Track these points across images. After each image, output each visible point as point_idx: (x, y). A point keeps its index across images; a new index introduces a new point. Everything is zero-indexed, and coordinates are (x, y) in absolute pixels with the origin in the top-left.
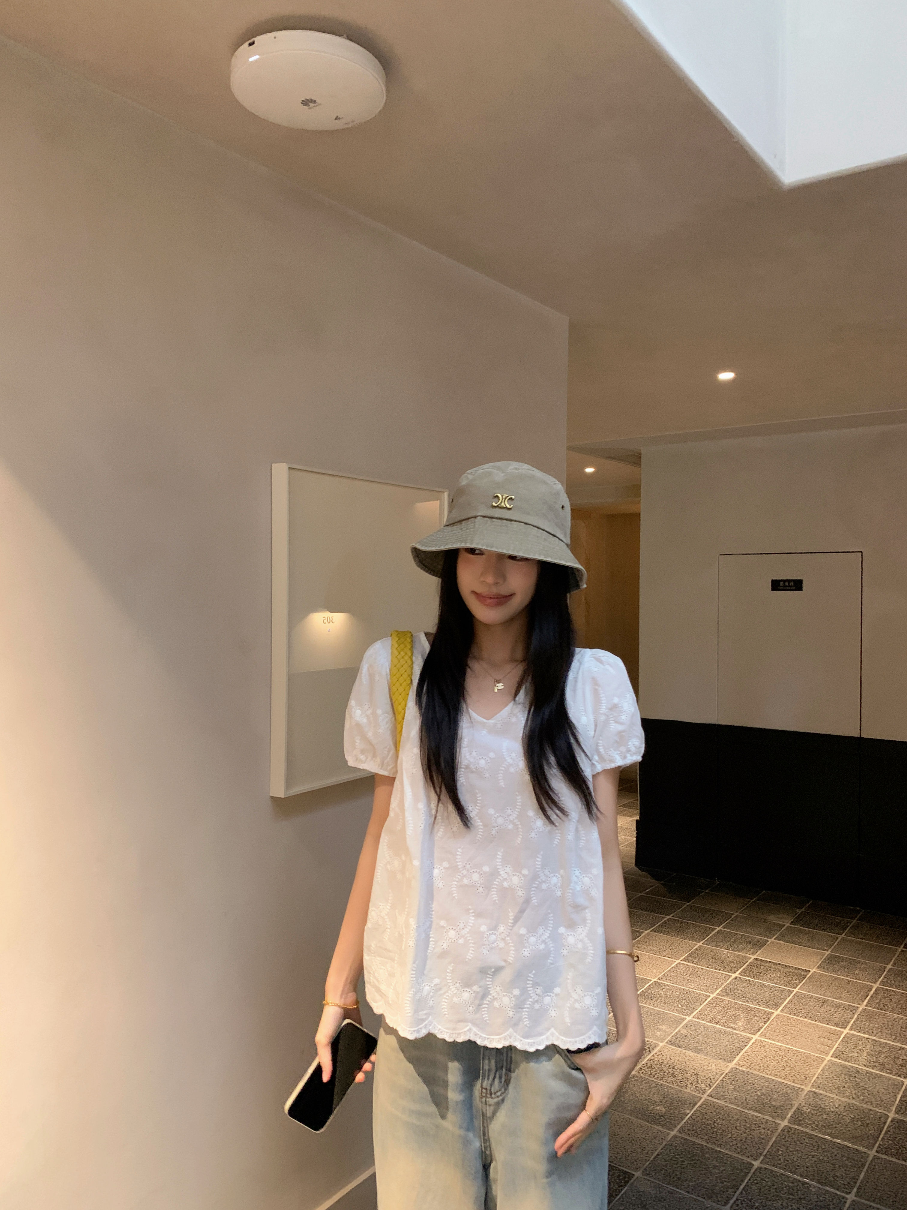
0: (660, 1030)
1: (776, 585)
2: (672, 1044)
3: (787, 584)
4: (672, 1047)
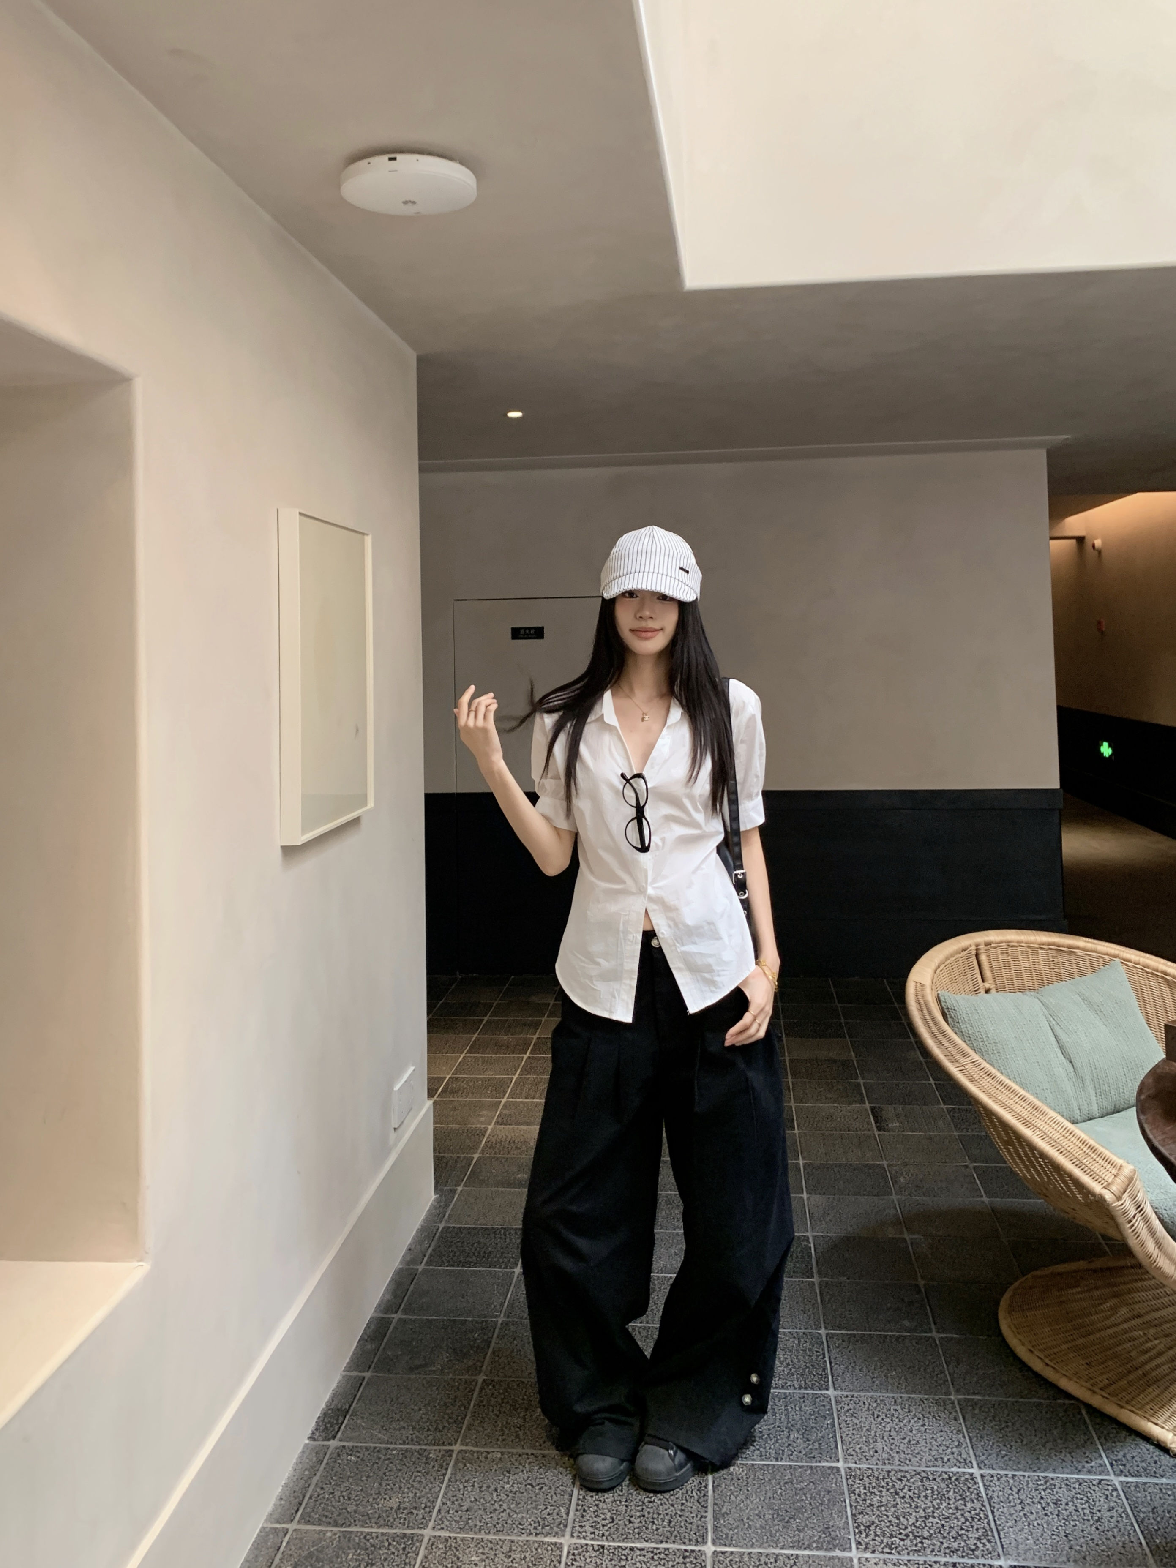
1: (516, 634)
2: (501, 1124)
3: (527, 631)
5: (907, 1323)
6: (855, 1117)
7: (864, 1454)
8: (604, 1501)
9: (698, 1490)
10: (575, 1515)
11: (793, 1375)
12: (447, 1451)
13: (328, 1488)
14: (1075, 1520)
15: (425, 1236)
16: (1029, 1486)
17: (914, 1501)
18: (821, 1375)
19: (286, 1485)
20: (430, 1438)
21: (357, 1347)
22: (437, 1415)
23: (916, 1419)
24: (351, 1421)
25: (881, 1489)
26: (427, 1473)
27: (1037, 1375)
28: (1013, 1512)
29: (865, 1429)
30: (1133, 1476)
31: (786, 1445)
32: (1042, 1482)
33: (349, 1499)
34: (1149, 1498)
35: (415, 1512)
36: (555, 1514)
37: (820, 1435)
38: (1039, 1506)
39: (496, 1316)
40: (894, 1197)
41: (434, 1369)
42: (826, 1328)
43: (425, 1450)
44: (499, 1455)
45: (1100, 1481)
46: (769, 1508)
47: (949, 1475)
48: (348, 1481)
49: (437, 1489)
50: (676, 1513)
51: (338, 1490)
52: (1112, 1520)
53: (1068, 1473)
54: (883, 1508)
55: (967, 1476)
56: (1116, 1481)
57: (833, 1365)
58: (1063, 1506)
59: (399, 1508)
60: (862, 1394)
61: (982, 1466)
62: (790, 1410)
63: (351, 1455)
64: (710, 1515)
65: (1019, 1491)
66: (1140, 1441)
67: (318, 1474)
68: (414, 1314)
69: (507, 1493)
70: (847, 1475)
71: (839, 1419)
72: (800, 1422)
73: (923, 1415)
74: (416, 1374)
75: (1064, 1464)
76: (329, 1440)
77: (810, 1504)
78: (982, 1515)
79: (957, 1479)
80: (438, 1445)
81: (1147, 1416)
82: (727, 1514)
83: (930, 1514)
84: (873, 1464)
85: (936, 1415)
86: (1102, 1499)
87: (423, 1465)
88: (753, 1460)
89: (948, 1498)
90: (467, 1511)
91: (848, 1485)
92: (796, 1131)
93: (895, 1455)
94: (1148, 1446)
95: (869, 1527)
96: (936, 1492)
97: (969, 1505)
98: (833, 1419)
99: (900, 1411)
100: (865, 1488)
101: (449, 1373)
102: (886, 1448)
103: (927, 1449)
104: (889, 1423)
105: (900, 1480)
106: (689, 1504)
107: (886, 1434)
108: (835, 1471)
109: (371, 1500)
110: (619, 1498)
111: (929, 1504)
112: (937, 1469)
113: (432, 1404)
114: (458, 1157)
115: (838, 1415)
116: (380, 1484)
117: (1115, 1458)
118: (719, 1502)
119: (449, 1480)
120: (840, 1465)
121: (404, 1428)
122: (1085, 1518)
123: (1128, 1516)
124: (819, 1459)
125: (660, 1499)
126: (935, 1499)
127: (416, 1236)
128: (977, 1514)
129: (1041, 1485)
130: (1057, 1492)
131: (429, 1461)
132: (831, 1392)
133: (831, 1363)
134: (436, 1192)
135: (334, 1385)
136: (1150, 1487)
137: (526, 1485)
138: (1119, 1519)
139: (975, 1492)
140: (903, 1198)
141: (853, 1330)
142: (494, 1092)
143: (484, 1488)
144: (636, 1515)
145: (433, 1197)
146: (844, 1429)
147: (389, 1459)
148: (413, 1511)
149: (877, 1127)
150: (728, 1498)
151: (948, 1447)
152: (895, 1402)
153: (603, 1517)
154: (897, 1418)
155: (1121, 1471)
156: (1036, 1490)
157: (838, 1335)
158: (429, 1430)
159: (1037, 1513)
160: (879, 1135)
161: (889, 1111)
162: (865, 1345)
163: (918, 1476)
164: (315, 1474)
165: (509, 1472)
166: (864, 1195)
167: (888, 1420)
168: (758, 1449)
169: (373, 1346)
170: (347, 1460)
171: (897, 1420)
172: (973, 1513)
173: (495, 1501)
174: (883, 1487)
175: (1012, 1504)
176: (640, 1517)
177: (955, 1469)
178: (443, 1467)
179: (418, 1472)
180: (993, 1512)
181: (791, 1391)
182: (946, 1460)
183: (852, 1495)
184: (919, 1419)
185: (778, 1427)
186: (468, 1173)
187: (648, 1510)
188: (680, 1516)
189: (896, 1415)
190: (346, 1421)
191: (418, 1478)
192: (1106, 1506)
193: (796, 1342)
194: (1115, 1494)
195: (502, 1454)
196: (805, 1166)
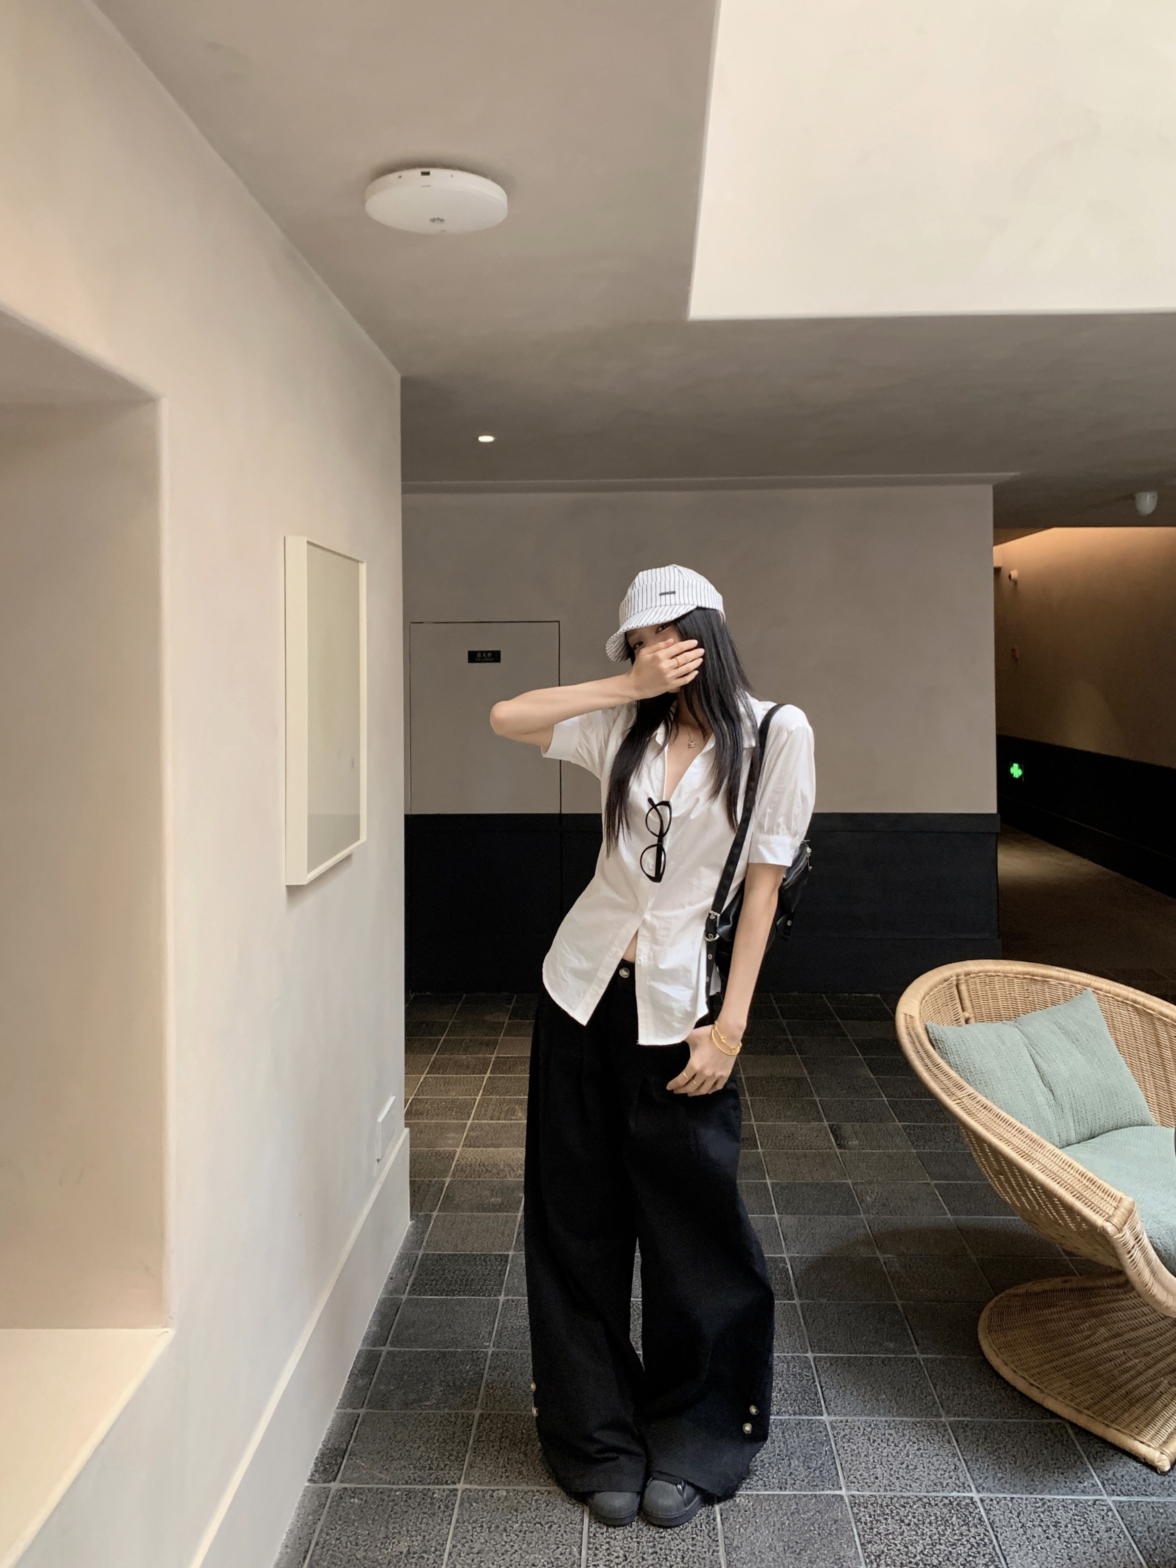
0: (451, 1138)
1: (473, 657)
2: (469, 1147)
3: (484, 655)
4: (472, 1149)
5: (891, 1345)
6: (815, 1135)
7: (866, 1481)
8: (615, 1538)
9: (707, 1523)
10: (588, 1554)
11: (786, 1400)
12: (452, 1491)
13: (334, 1534)
14: (1076, 1543)
15: (405, 1264)
16: (1028, 1509)
17: (919, 1528)
18: (814, 1400)
19: (291, 1531)
20: (433, 1476)
21: (348, 1382)
22: (437, 1453)
23: (911, 1443)
24: (350, 1461)
25: (885, 1516)
26: (434, 1514)
27: (1022, 1395)
28: (1016, 1536)
29: (863, 1455)
30: (1125, 1495)
31: (788, 1473)
32: (1040, 1504)
33: (357, 1544)
34: (1142, 1517)
35: (425, 1556)
36: (567, 1553)
37: (820, 1462)
38: (1040, 1529)
39: (486, 1347)
40: (862, 1216)
41: (428, 1403)
42: (813, 1351)
43: (429, 1489)
44: (504, 1493)
45: (1095, 1501)
46: (779, 1540)
47: (950, 1500)
48: (353, 1524)
49: (445, 1531)
50: (688, 1549)
51: (344, 1535)
52: (1111, 1541)
53: (1062, 1495)
54: (890, 1537)
55: (968, 1501)
56: (1110, 1500)
57: (824, 1389)
58: (1063, 1529)
59: (409, 1552)
60: (856, 1418)
61: (980, 1489)
62: (788, 1437)
63: (354, 1498)
64: (721, 1549)
65: (1019, 1514)
66: (1125, 1459)
67: (323, 1518)
68: (402, 1346)
69: (517, 1533)
70: (851, 1504)
71: (836, 1444)
72: (798, 1450)
73: (917, 1439)
74: (411, 1409)
75: (1058, 1485)
76: (330, 1481)
77: (819, 1534)
78: (986, 1540)
79: (958, 1504)
80: (442, 1484)
81: (1133, 1434)
82: (739, 1548)
83: (937, 1541)
84: (875, 1491)
85: (930, 1439)
86: (1099, 1520)
87: (428, 1506)
88: (758, 1490)
89: (952, 1524)
90: (478, 1553)
91: (853, 1513)
92: (760, 1150)
93: (894, 1480)
94: (1135, 1464)
95: (879, 1556)
96: (939, 1519)
97: (973, 1530)
98: (831, 1445)
99: (895, 1435)
100: (870, 1516)
101: (444, 1407)
102: (885, 1474)
103: (926, 1474)
104: (885, 1448)
105: (904, 1507)
106: (699, 1538)
107: (884, 1459)
108: (839, 1499)
109: (379, 1545)
110: (630, 1534)
111: (935, 1530)
112: (938, 1494)
113: (430, 1441)
114: (430, 1181)
115: (835, 1441)
116: (387, 1527)
117: (1106, 1477)
118: (729, 1535)
119: (457, 1521)
120: (843, 1492)
121: (405, 1467)
122: (1086, 1540)
123: (1125, 1537)
124: (821, 1487)
125: (670, 1534)
126: (940, 1525)
127: (396, 1264)
128: (982, 1540)
129: (1039, 1507)
130: (1055, 1514)
131: (435, 1501)
132: (825, 1418)
133: (822, 1387)
134: (412, 1218)
135: (329, 1424)
136: (1142, 1505)
137: (535, 1524)
138: (1118, 1539)
139: (977, 1516)
140: (872, 1217)
141: (839, 1353)
142: (459, 1114)
143: (492, 1529)
144: (648, 1552)
145: (410, 1223)
146: (842, 1455)
147: (394, 1500)
148: (424, 1555)
149: (838, 1145)
150: (737, 1531)
151: (945, 1471)
152: (889, 1426)
153: (616, 1554)
154: (892, 1442)
155: (1113, 1491)
156: (1035, 1513)
157: (826, 1358)
158: (430, 1469)
159: (1039, 1536)
160: (840, 1153)
161: (847, 1128)
162: (853, 1367)
163: (920, 1502)
164: (319, 1519)
165: (516, 1511)
166: (834, 1214)
167: (885, 1445)
168: (761, 1479)
169: (365, 1382)
170: (351, 1503)
171: (893, 1445)
172: (977, 1538)
173: (506, 1542)
174: (887, 1514)
175: (1014, 1528)
176: (652, 1554)
177: (955, 1494)
178: (450, 1507)
179: (424, 1513)
180: (997, 1537)
181: (787, 1417)
182: (945, 1485)
183: (859, 1524)
184: (915, 1443)
185: (778, 1455)
186: (442, 1197)
187: (660, 1546)
188: (693, 1551)
189: (891, 1439)
190: (345, 1461)
191: (425, 1520)
192: (1103, 1527)
193: (785, 1366)
194: (1110, 1513)
195: (508, 1491)
196: (773, 1184)
